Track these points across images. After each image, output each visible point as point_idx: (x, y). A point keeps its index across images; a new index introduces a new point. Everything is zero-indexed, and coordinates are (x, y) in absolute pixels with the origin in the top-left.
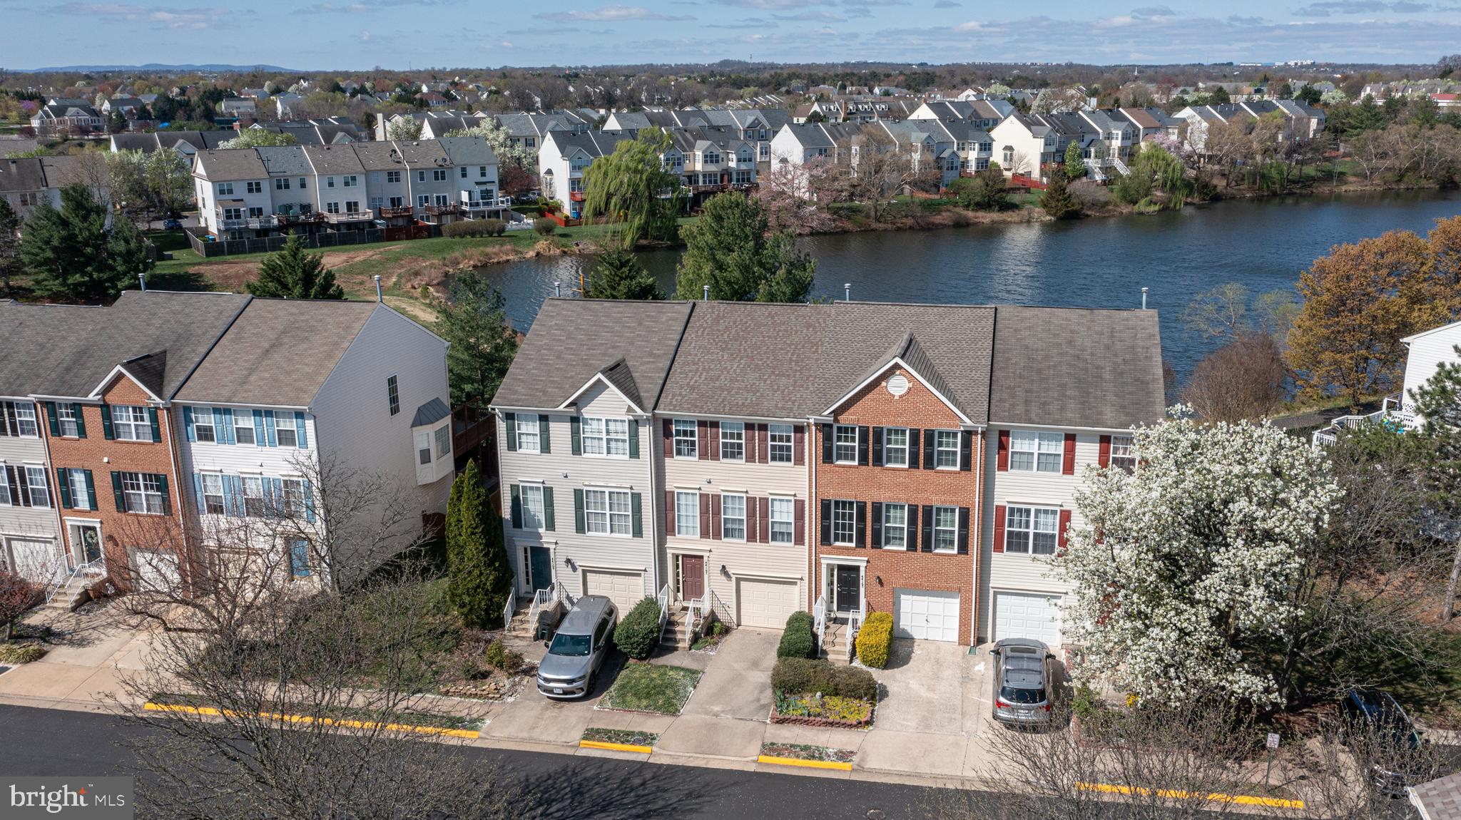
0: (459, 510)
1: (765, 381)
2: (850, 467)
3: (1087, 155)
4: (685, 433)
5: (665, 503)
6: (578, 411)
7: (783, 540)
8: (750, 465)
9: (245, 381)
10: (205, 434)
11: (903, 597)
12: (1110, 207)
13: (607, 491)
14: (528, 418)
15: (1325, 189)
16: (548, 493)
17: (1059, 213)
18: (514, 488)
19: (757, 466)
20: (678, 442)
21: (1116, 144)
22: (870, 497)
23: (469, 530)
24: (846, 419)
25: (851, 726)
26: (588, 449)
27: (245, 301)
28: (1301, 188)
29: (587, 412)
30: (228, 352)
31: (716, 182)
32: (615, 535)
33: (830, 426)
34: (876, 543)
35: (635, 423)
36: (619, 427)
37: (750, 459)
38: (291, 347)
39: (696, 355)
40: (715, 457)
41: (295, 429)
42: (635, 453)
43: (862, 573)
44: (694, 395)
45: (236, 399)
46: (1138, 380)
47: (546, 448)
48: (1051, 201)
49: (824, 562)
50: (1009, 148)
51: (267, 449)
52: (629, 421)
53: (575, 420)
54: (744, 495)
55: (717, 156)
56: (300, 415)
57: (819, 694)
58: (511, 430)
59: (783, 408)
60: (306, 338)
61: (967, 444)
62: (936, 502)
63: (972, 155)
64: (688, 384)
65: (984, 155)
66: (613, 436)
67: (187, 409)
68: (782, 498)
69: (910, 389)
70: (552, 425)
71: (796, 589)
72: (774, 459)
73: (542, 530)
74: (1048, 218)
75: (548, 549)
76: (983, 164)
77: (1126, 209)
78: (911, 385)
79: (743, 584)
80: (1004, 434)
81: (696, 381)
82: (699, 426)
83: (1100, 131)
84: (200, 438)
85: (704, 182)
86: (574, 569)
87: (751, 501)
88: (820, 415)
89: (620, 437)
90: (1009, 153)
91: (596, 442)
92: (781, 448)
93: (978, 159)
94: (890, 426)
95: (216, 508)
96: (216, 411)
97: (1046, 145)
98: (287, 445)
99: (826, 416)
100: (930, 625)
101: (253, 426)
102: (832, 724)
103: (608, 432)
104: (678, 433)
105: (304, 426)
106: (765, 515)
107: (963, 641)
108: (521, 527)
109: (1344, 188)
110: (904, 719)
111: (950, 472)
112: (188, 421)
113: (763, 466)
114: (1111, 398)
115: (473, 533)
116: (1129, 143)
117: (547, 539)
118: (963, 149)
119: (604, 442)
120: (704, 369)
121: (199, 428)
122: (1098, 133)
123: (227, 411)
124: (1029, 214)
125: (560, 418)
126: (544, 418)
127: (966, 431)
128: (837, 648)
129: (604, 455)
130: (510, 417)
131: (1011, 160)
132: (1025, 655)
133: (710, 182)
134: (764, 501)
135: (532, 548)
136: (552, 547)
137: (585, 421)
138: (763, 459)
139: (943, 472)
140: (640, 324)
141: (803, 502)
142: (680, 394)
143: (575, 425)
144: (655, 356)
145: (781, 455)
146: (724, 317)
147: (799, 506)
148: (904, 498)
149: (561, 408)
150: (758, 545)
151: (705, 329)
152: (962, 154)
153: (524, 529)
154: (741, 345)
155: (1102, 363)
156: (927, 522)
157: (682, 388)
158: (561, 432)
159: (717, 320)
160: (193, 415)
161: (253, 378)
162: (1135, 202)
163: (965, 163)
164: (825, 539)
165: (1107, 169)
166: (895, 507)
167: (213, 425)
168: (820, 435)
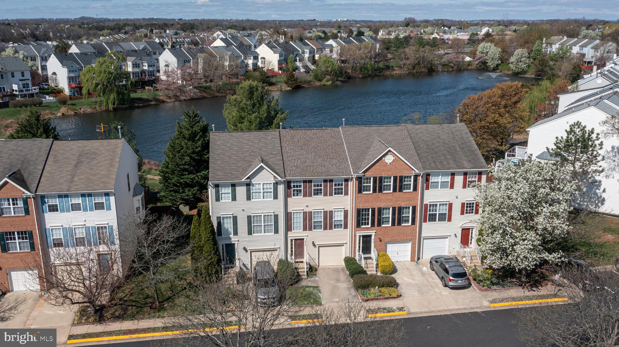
0: (200, 230)
1: (326, 161)
2: (369, 194)
3: (296, 60)
4: (297, 186)
5: (288, 217)
6: (250, 180)
7: (338, 228)
8: (325, 197)
9: (72, 181)
10: (53, 208)
11: (388, 245)
12: (312, 83)
13: (263, 215)
14: (225, 186)
15: (388, 73)
16: (235, 219)
17: (293, 86)
18: (219, 218)
19: (328, 197)
20: (294, 190)
21: (307, 55)
22: (376, 206)
23: (206, 239)
24: (368, 174)
25: (395, 298)
26: (254, 197)
27: (51, 142)
28: (379, 72)
29: (254, 181)
30: (54, 168)
31: (139, 76)
32: (265, 234)
33: (361, 178)
34: (379, 225)
35: (276, 184)
36: (268, 186)
37: (325, 195)
38: (88, 163)
39: (291, 153)
40: (310, 195)
41: (104, 201)
42: (276, 197)
43: (373, 237)
44: (299, 170)
45: (73, 190)
46: (470, 150)
47: (234, 198)
48: (289, 81)
49: (358, 235)
50: (264, 58)
51: (89, 213)
52: (274, 183)
53: (248, 185)
54: (322, 211)
55: (139, 64)
56: (107, 194)
57: (377, 287)
58: (217, 193)
59: (339, 172)
60: (94, 158)
61: (415, 181)
62: (403, 205)
63: (250, 62)
64: (294, 165)
65: (255, 61)
66: (265, 190)
67: (43, 197)
68: (338, 210)
69: (394, 160)
70: (237, 188)
71: (344, 247)
72: (335, 194)
73: (232, 236)
74: (289, 88)
75: (234, 244)
76: (255, 65)
77: (318, 84)
78: (394, 158)
79: (320, 248)
80: (428, 175)
81: (297, 164)
82: (303, 183)
83: (300, 50)
84: (50, 211)
85: (133, 77)
86: (246, 251)
87: (325, 213)
88: (358, 174)
89: (269, 190)
90: (263, 60)
91: (257, 194)
92: (339, 189)
93: (253, 64)
94: (386, 176)
95: (58, 244)
96: (60, 196)
97: (280, 56)
98: (99, 209)
99: (360, 173)
100: (399, 255)
101: (81, 202)
102: (387, 298)
103: (263, 189)
104: (294, 187)
105: (109, 200)
106: (331, 218)
107: (412, 260)
108: (221, 236)
109: (394, 72)
110: (412, 292)
111: (409, 192)
112: (43, 203)
113: (331, 197)
114: (463, 158)
115: (208, 240)
116: (312, 55)
117: (234, 239)
118: (246, 59)
119: (262, 193)
120: (298, 159)
121: (49, 206)
122: (299, 51)
123: (66, 196)
124: (281, 87)
125: (241, 184)
126: (233, 186)
127: (415, 175)
128: (369, 269)
129: (262, 199)
130: (217, 186)
131: (264, 63)
132: (449, 260)
133: (136, 76)
134: (331, 212)
135: (226, 244)
136: (236, 243)
137: (253, 185)
138: (331, 194)
139: (406, 192)
140: (260, 141)
141: (347, 211)
142: (293, 170)
143: (248, 187)
144: (274, 154)
145: (338, 192)
146: (295, 136)
147: (346, 213)
148: (391, 205)
149: (243, 180)
150: (328, 231)
151: (289, 141)
152: (246, 61)
153: (223, 236)
154: (308, 147)
155: (454, 145)
156: (400, 213)
157: (292, 167)
158: (241, 191)
159: (292, 137)
160: (46, 200)
161: (76, 179)
162: (320, 80)
163: (247, 65)
164: (358, 225)
165: (306, 67)
166: (386, 209)
167: (58, 203)
168: (357, 182)
